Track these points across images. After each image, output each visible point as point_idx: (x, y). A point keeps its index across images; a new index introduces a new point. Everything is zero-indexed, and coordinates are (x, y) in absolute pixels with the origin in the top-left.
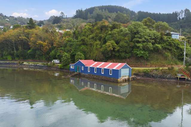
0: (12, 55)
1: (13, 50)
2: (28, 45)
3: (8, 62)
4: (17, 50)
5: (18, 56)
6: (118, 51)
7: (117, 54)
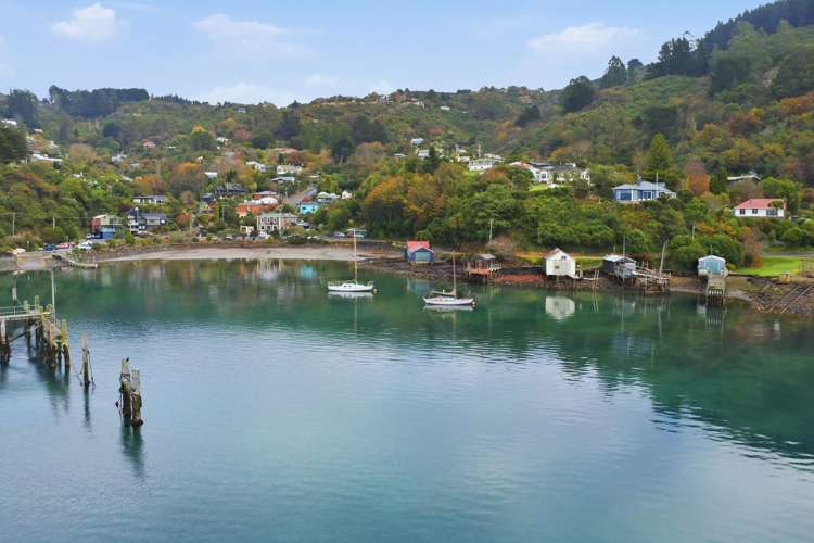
0: (385, 228)
1: (387, 219)
5: (392, 231)
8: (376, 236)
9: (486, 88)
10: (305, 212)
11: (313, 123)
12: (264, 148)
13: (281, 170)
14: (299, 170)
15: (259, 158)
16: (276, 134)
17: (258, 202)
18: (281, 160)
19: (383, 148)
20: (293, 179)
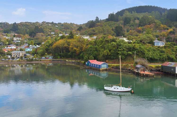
0: (60, 55)
1: (61, 53)
2: (69, 50)
3: (58, 60)
4: (63, 52)
5: (63, 56)
6: (110, 55)
7: (110, 57)
8: (57, 58)
9: (65, 23)
10: (27, 51)
11: (22, 28)
12: (8, 33)
13: (15, 39)
14: (21, 39)
15: (7, 36)
16: (11, 30)
17: (10, 48)
18: (14, 36)
19: (43, 34)
20: (20, 41)
